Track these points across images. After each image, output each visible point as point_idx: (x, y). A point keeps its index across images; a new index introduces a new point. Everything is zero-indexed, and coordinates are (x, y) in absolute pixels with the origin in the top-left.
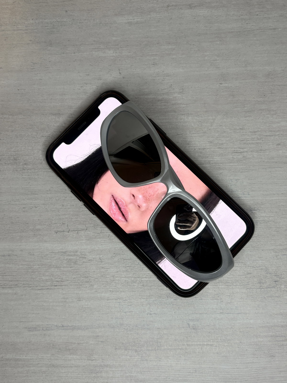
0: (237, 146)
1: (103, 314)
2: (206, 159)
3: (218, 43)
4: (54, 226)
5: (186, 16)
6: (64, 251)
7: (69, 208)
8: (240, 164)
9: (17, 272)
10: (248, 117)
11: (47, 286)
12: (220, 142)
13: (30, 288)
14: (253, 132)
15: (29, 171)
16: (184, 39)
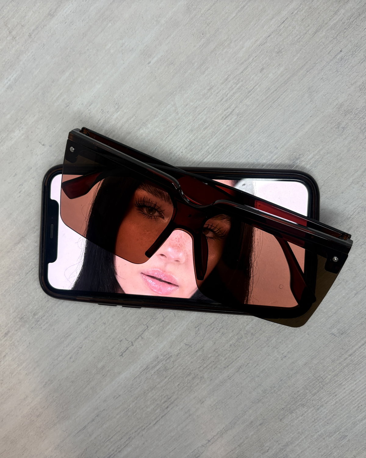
0: (221, 111)
1: (238, 396)
2: (202, 152)
3: (110, 24)
4: (114, 350)
5: (56, 28)
6: (145, 367)
7: (113, 321)
8: (241, 125)
9: (118, 425)
10: (206, 71)
11: (160, 415)
12: (201, 122)
13: (145, 430)
14: (224, 82)
15: (43, 318)
16: (74, 53)
